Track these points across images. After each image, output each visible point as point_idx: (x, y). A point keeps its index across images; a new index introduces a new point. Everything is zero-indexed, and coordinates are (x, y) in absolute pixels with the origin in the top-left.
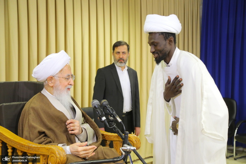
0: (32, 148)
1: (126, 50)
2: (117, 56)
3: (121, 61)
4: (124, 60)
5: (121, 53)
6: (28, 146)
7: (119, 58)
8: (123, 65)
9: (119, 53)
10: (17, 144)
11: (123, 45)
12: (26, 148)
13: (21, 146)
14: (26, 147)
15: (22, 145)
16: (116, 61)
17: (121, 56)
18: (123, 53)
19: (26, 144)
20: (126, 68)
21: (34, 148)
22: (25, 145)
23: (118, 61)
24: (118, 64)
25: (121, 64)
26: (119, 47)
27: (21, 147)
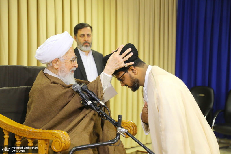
0: (33, 133)
1: (90, 33)
2: (82, 40)
3: (86, 45)
4: (89, 44)
5: (86, 36)
6: (29, 131)
7: (84, 41)
8: (88, 49)
9: (84, 35)
10: (16, 129)
11: (87, 27)
12: (26, 134)
13: (20, 131)
14: (26, 132)
15: (22, 130)
16: (81, 44)
17: (87, 38)
18: (88, 35)
19: (27, 130)
20: (91, 53)
21: (36, 133)
22: (25, 130)
23: (84, 44)
24: (84, 48)
25: (87, 47)
26: (83, 30)
27: (21, 133)
